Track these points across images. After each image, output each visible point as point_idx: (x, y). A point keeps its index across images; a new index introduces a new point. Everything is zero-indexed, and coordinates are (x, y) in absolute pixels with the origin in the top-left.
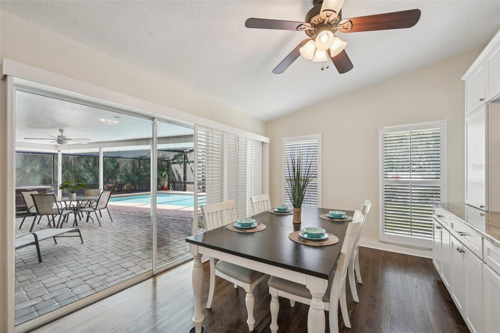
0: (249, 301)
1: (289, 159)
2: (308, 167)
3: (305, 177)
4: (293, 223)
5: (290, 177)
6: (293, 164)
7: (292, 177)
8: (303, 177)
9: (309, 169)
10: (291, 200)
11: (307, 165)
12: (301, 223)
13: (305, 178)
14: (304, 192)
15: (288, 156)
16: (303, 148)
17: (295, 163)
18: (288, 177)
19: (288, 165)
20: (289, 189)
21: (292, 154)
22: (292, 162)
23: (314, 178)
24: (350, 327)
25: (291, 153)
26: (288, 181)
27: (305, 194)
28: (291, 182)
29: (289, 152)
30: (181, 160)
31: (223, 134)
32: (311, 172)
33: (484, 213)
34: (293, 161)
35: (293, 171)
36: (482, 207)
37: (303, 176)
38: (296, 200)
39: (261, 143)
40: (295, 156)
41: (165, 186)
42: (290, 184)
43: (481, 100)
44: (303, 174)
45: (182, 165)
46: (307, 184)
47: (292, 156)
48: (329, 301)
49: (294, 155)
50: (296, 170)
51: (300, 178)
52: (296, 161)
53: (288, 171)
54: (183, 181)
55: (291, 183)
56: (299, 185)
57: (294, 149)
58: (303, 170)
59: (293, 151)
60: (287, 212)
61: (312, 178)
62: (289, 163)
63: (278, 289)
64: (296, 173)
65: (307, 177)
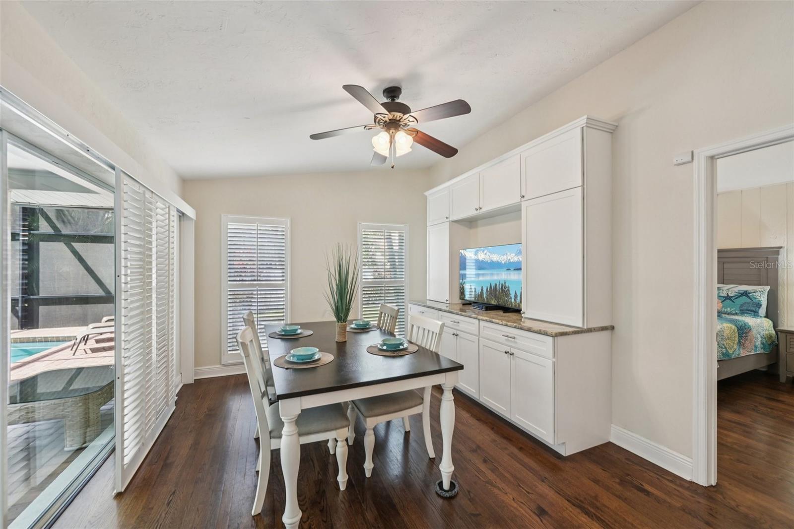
33: (448, 305)
36: (447, 301)
43: (447, 218)
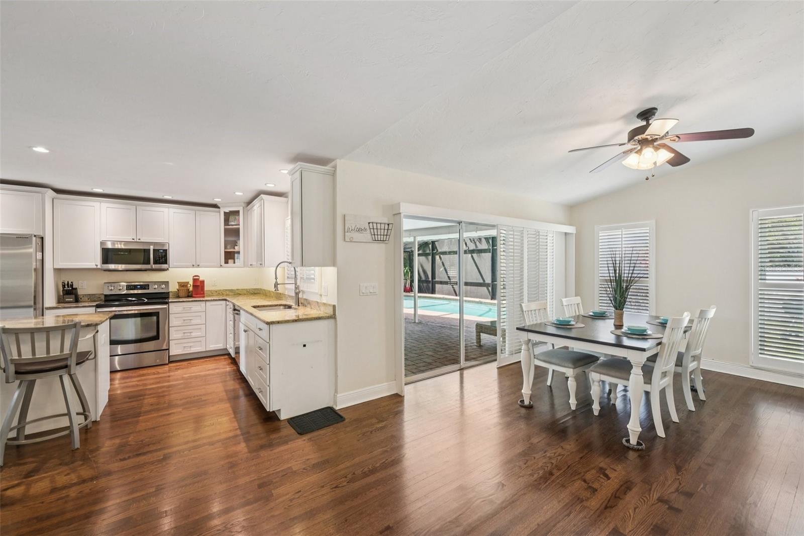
0: (572, 385)
1: (609, 262)
2: (632, 267)
3: (628, 277)
4: (614, 325)
5: (610, 277)
6: (614, 267)
7: (613, 277)
8: (626, 277)
9: (633, 270)
10: (611, 301)
11: (631, 265)
12: (623, 325)
13: (629, 279)
14: (627, 294)
15: (608, 259)
16: (627, 249)
17: (617, 265)
18: (607, 277)
19: (608, 267)
20: (609, 290)
21: (613, 256)
22: (613, 264)
23: (641, 279)
24: (678, 421)
25: (611, 254)
26: (607, 282)
27: (629, 297)
28: (611, 283)
29: (610, 253)
30: (428, 252)
31: (523, 231)
32: (635, 274)
34: (614, 262)
35: (614, 272)
37: (625, 275)
38: (618, 302)
39: (564, 234)
40: (617, 256)
41: (407, 286)
42: (610, 286)
44: (625, 276)
45: (430, 257)
46: (631, 286)
47: (613, 259)
48: (650, 384)
49: (615, 254)
50: (618, 272)
51: (622, 278)
52: (618, 262)
53: (608, 272)
54: (430, 279)
55: (612, 285)
56: (621, 287)
57: (615, 250)
58: (626, 272)
59: (614, 253)
60: (605, 317)
61: (638, 279)
62: (609, 265)
63: (600, 373)
64: (617, 275)
65: (631, 277)
